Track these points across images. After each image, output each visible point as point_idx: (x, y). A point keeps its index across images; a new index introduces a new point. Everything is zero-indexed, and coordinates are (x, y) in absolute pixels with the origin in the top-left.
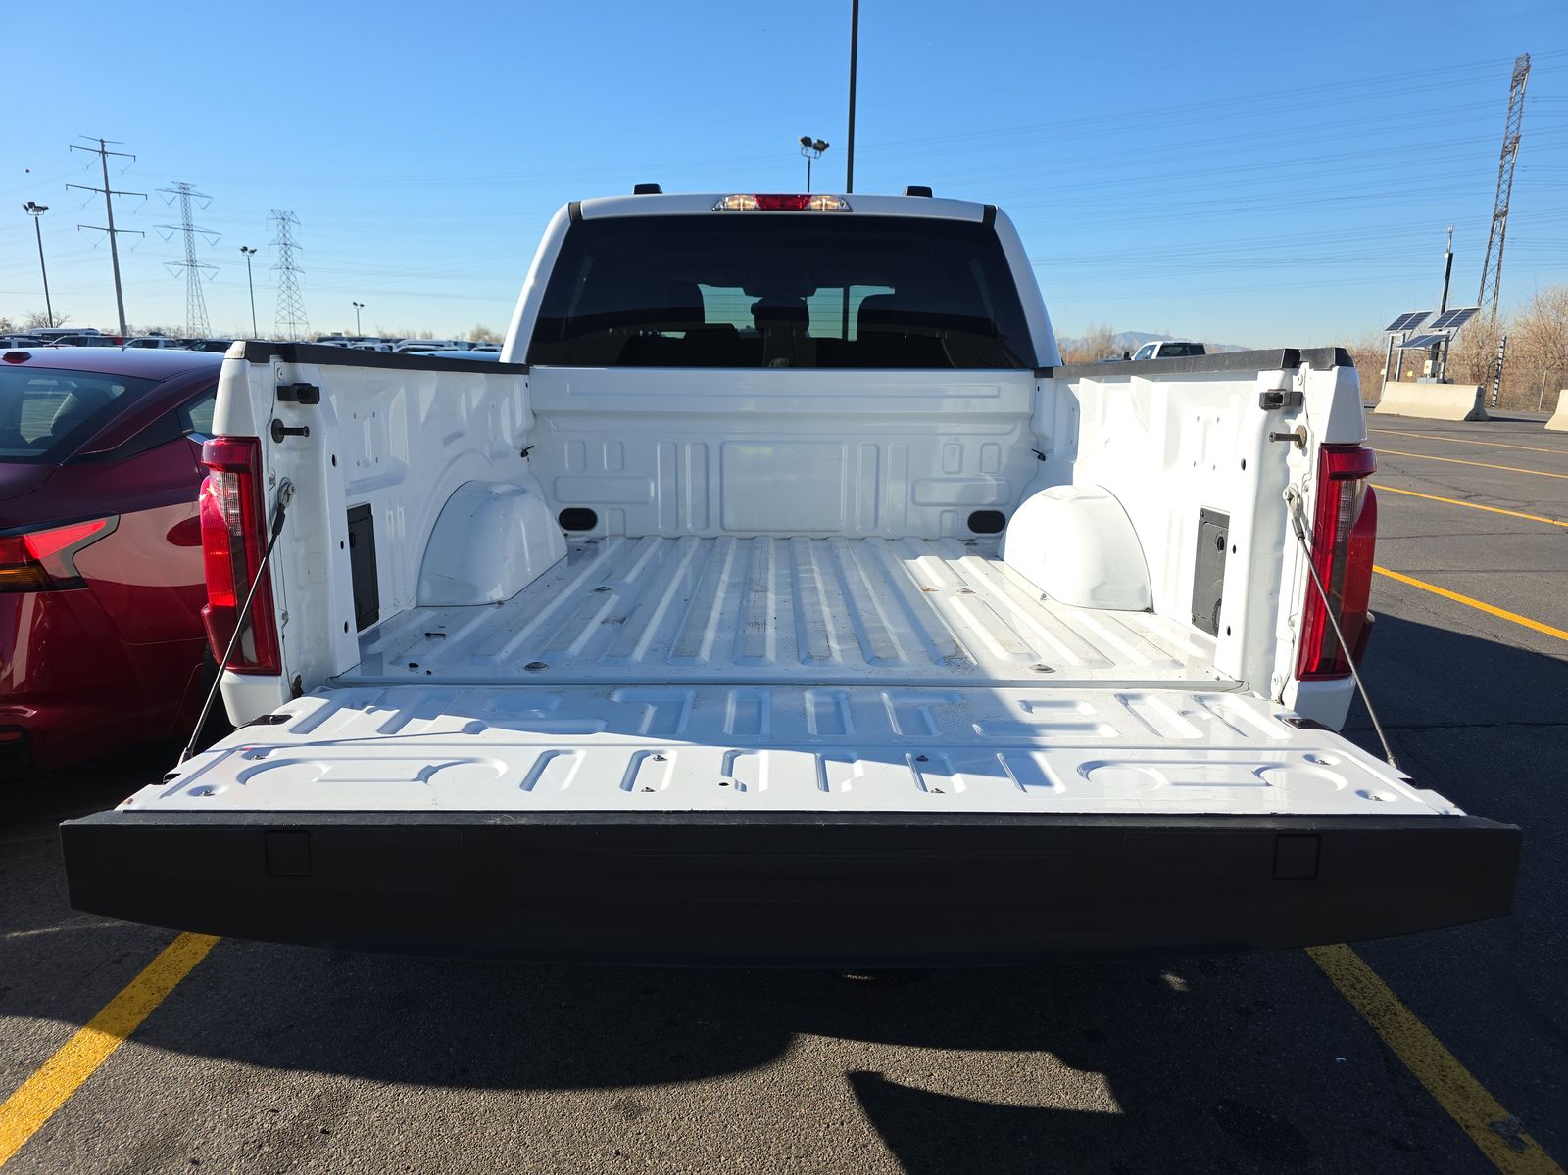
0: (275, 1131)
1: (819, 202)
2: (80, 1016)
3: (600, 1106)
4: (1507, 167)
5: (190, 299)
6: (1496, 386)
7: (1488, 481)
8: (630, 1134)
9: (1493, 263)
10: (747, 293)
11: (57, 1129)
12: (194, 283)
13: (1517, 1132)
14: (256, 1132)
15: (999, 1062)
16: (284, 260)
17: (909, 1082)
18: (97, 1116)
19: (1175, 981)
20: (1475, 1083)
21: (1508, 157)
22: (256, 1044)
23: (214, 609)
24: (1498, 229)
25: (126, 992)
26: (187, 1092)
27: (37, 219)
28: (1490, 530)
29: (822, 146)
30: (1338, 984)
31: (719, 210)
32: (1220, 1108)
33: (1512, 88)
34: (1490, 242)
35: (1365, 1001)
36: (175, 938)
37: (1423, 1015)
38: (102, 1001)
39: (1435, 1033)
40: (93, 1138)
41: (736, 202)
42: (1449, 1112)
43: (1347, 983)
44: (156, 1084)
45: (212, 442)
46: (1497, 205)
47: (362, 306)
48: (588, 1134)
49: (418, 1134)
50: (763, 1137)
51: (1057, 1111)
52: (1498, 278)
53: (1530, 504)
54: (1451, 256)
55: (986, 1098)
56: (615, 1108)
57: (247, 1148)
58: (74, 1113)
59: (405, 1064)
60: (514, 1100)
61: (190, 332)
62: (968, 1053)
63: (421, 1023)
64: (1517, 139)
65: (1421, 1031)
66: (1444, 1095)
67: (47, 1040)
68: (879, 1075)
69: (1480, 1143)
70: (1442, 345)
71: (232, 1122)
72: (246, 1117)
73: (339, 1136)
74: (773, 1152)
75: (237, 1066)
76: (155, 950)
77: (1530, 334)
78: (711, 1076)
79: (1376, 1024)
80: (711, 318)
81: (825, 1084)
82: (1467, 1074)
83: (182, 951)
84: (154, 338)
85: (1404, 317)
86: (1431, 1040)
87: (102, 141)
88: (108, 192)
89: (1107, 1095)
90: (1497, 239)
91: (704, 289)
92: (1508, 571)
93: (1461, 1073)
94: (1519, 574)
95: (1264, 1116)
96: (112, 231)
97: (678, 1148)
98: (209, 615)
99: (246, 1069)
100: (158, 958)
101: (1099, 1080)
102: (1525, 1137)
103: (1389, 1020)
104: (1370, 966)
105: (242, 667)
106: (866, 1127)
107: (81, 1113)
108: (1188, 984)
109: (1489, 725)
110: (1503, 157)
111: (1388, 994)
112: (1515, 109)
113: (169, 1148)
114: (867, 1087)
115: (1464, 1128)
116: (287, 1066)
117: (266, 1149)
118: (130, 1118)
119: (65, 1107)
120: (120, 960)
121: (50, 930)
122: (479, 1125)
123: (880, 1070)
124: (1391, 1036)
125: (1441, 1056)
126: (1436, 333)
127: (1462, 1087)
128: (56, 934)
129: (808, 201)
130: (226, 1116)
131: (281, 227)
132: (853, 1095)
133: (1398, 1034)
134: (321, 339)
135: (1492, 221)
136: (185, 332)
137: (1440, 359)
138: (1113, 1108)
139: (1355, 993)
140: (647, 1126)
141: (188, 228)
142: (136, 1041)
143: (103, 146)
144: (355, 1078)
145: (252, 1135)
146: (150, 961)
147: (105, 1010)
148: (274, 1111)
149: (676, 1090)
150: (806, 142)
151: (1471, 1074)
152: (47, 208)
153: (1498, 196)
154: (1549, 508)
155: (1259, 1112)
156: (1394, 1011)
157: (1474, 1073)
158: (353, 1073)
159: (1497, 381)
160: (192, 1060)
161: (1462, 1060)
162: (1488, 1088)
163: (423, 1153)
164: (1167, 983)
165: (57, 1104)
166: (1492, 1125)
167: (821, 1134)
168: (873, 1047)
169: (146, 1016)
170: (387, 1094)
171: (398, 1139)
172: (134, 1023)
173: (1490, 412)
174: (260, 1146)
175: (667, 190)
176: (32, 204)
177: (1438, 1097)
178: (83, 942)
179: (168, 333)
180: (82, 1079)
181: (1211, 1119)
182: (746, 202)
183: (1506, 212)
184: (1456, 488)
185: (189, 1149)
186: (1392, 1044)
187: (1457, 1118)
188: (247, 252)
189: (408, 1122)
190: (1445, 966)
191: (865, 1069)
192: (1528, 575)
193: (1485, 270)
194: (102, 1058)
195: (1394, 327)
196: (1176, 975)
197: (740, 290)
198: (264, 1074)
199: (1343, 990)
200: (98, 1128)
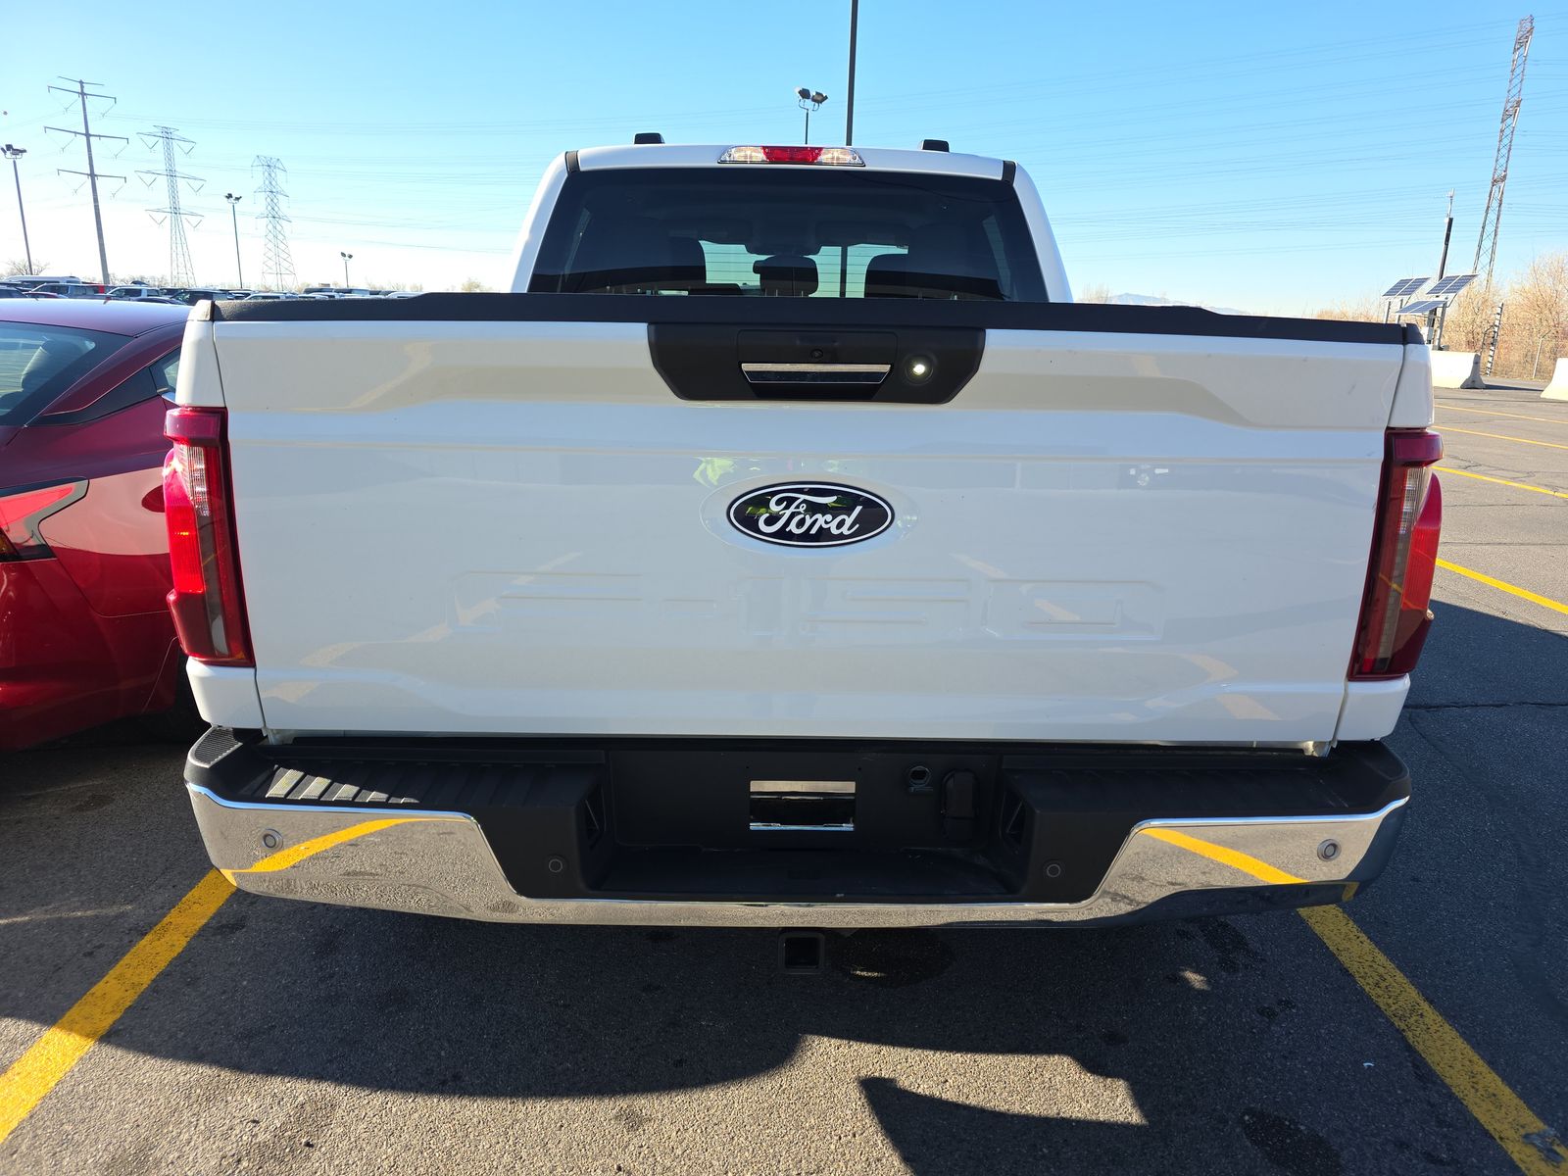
0: (255, 1144)
1: (830, 156)
2: (49, 1016)
3: (600, 1117)
4: (1508, 131)
5: (174, 248)
6: (1491, 353)
7: (1487, 450)
8: (631, 1147)
9: (1490, 229)
10: (751, 250)
11: (23, 1140)
12: (178, 233)
13: (1552, 1144)
14: (235, 1145)
15: (1016, 1067)
16: (270, 208)
17: (923, 1088)
18: (66, 1127)
19: (1195, 979)
20: (1507, 1090)
21: (1509, 121)
22: (236, 1046)
23: (180, 595)
24: (1496, 194)
25: (99, 988)
26: (161, 1100)
27: (14, 162)
28: (1492, 502)
29: (820, 99)
30: (1361, 982)
31: (724, 162)
32: (1247, 1118)
33: (1515, 50)
34: (1488, 207)
35: (1390, 1001)
36: (151, 928)
37: (1451, 1016)
38: (73, 999)
39: (1463, 1035)
40: (60, 1151)
41: (743, 154)
42: (1482, 1121)
43: (1370, 981)
44: (129, 1091)
45: (175, 412)
46: (1495, 169)
47: (350, 256)
48: (587, 1147)
49: (407, 1148)
50: (771, 1151)
51: (1078, 1122)
52: (1494, 243)
53: (1530, 474)
54: (1451, 220)
55: (1003, 1108)
56: (616, 1117)
57: (224, 1163)
58: (41, 1123)
59: (394, 1069)
60: (509, 1109)
61: (175, 280)
62: (984, 1057)
63: (411, 1023)
64: (1518, 103)
65: (1449, 1033)
66: (1476, 1104)
67: (13, 1041)
68: (892, 1081)
69: (1515, 1157)
70: (1439, 311)
71: (210, 1132)
72: (225, 1128)
73: (323, 1149)
74: (782, 1167)
75: (215, 1071)
76: (130, 942)
77: (1526, 302)
78: (716, 1083)
79: (1403, 1026)
80: (713, 277)
81: (835, 1092)
82: (1499, 1081)
83: (158, 943)
84: (137, 287)
85: (1403, 282)
86: (1460, 1044)
87: (81, 82)
88: (88, 135)
89: (1129, 1103)
90: (1495, 204)
91: (706, 245)
92: (1511, 544)
93: (1491, 1080)
94: (1522, 547)
95: (1292, 1127)
96: (92, 175)
97: (683, 1163)
98: (175, 602)
99: (226, 1075)
100: (132, 950)
101: (1120, 1087)
102: (1561, 1150)
103: (1416, 1021)
104: (1394, 963)
105: (213, 659)
106: (879, 1138)
107: (48, 1123)
108: (1208, 982)
109: (1502, 705)
110: (1503, 121)
111: (1412, 993)
112: (1517, 72)
113: (142, 1163)
114: (880, 1094)
115: (1498, 1140)
116: (269, 1071)
117: (245, 1164)
118: (100, 1129)
119: (31, 1117)
120: (92, 953)
121: (19, 919)
122: (472, 1137)
123: (892, 1076)
124: (1419, 1040)
125: (1470, 1061)
126: (1433, 298)
127: (1494, 1095)
128: (25, 924)
129: (818, 154)
130: (203, 1127)
131: (266, 174)
132: (866, 1104)
133: (1426, 1037)
134: (308, 291)
135: (1490, 186)
136: (169, 281)
137: (1436, 325)
138: (1135, 1118)
139: (1380, 992)
140: (649, 1139)
141: (172, 174)
142: (109, 1043)
143: (82, 87)
144: (341, 1084)
145: (230, 1149)
146: (124, 954)
147: (75, 1010)
148: (254, 1121)
149: (679, 1098)
150: (805, 94)
151: (1503, 1081)
152: (25, 151)
153: (1497, 160)
154: (1550, 480)
155: (1287, 1123)
156: (1420, 1012)
157: (1506, 1079)
158: (338, 1080)
159: (1492, 348)
160: (167, 1064)
161: (1492, 1064)
162: (1521, 1096)
163: (413, 1169)
164: (1186, 981)
165: (23, 1113)
166: (1526, 1136)
167: (833, 1147)
168: (885, 1050)
169: (118, 1015)
170: (375, 1102)
171: (386, 1153)
172: (105, 1023)
173: (1487, 380)
174: (239, 1161)
175: (669, 141)
176: (9, 147)
177: (1471, 1107)
178: (54, 932)
179: (151, 283)
180: (50, 1086)
181: (1238, 1130)
182: (753, 154)
183: (1505, 176)
184: (1456, 458)
185: (163, 1164)
186: (1420, 1048)
187: (1490, 1128)
188: (232, 200)
189: (397, 1133)
190: (1470, 963)
191: (877, 1074)
192: (1532, 548)
193: (1482, 236)
194: (71, 1062)
195: (1391, 292)
196: (1197, 971)
197: (742, 248)
198: (245, 1079)
199: (1367, 989)
200: (66, 1141)
